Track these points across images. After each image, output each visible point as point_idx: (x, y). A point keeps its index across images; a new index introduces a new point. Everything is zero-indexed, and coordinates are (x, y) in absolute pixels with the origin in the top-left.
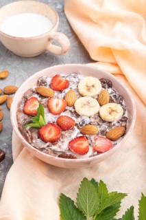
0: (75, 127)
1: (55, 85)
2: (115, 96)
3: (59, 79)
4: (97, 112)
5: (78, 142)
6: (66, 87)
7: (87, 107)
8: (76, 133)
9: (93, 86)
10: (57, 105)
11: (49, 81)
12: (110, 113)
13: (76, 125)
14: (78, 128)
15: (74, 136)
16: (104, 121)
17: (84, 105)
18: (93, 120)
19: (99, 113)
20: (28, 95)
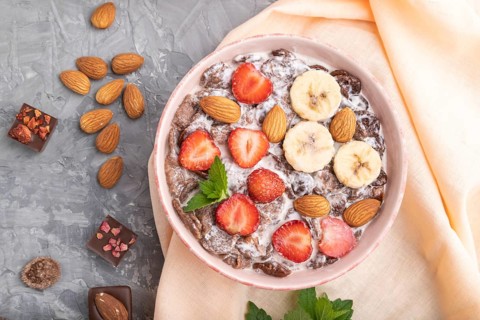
0: (285, 196)
1: (241, 89)
2: (366, 121)
3: (253, 74)
4: (326, 162)
5: (292, 234)
6: (264, 98)
7: (308, 150)
8: (284, 211)
9: (323, 96)
10: (248, 147)
11: (226, 76)
12: (356, 172)
13: (287, 190)
14: (290, 196)
15: (281, 217)
16: (341, 185)
17: (304, 144)
18: (320, 184)
19: (332, 163)
20: (184, 120)
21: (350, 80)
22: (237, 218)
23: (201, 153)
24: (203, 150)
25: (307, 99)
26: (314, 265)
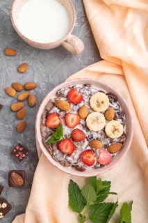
0: (86, 140)
1: (71, 98)
2: (118, 113)
3: (76, 93)
4: (102, 128)
5: (87, 155)
6: (80, 102)
7: (96, 123)
8: (85, 145)
9: (102, 102)
10: (72, 120)
11: (66, 93)
12: (113, 132)
13: (87, 137)
14: (88, 140)
15: (84, 148)
16: (107, 137)
17: (94, 121)
18: (99, 136)
19: (104, 128)
20: (49, 109)
21: (113, 97)
22: (66, 148)
23: (55, 121)
24: (55, 120)
25: (96, 103)
26: (95, 168)
